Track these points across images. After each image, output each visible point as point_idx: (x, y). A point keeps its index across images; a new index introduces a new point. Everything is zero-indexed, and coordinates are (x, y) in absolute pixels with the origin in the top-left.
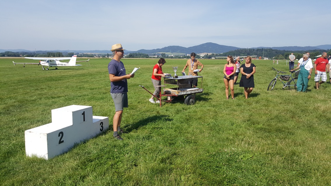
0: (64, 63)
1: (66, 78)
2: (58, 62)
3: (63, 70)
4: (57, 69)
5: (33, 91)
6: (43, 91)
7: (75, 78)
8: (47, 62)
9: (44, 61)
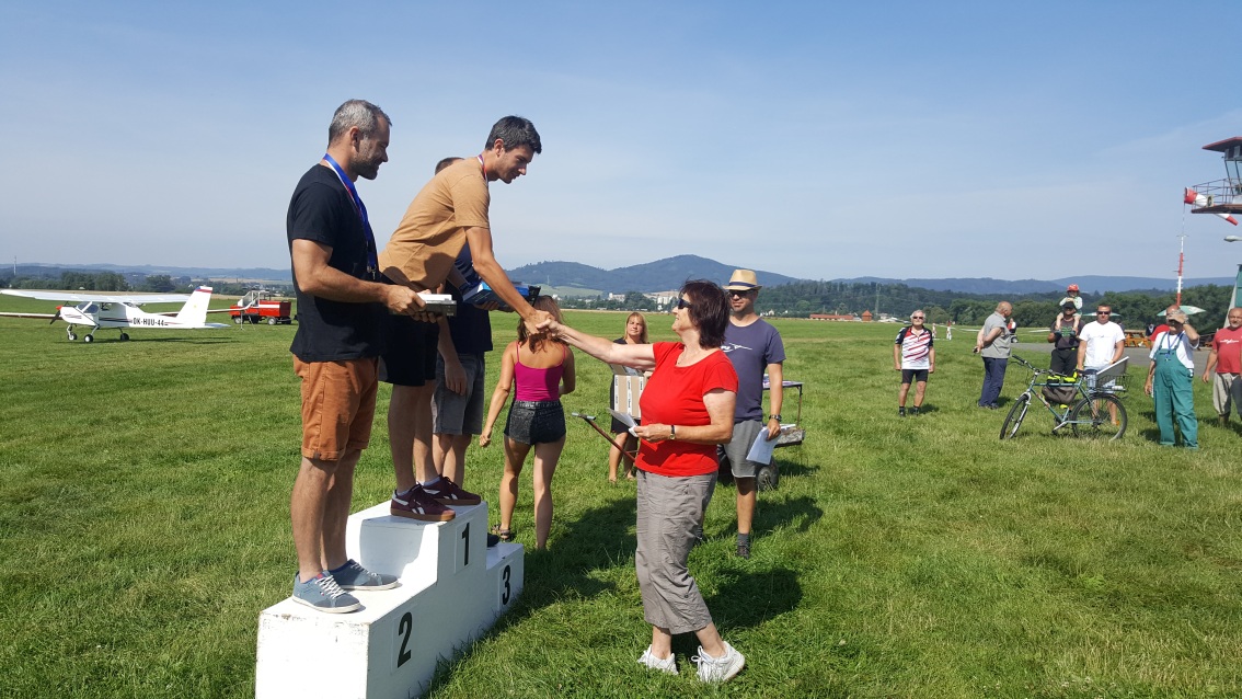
0: (156, 317)
1: (186, 375)
2: (132, 313)
3: (154, 343)
4: (125, 338)
5: (84, 428)
6: (127, 428)
7: (224, 377)
8: (88, 311)
9: (77, 308)
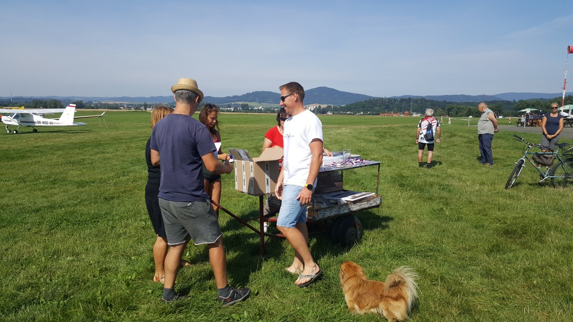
0: (49, 120)
8: (15, 118)
9: (9, 117)
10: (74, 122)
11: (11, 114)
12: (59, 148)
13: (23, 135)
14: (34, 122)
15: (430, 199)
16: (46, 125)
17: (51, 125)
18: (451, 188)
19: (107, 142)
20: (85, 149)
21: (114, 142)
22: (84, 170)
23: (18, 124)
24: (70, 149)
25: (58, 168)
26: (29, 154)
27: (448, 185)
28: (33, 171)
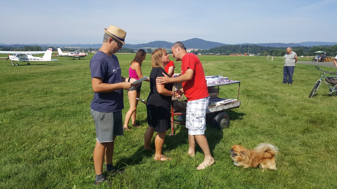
0: (37, 58)
4: (29, 64)
8: (17, 56)
9: (14, 56)
10: (52, 59)
11: (15, 55)
12: (45, 74)
13: (22, 66)
14: (28, 59)
15: (266, 103)
16: (35, 61)
17: (38, 61)
18: (278, 97)
19: (72, 71)
20: (60, 75)
21: (76, 71)
22: (63, 87)
23: (19, 60)
24: (52, 74)
25: (47, 85)
26: (28, 77)
27: (275, 96)
28: (33, 87)
